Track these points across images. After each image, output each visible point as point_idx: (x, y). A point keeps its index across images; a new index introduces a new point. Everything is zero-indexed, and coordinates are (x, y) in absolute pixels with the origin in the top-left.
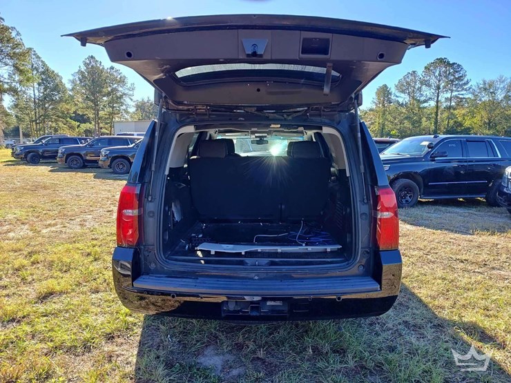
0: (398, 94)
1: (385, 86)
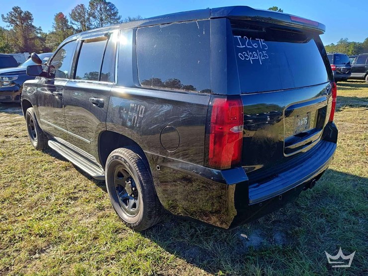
0: (73, 22)
1: (61, 14)
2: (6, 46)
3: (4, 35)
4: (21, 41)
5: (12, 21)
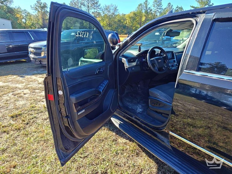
2: (33, 25)
3: (31, 18)
4: (41, 21)
5: (36, 9)
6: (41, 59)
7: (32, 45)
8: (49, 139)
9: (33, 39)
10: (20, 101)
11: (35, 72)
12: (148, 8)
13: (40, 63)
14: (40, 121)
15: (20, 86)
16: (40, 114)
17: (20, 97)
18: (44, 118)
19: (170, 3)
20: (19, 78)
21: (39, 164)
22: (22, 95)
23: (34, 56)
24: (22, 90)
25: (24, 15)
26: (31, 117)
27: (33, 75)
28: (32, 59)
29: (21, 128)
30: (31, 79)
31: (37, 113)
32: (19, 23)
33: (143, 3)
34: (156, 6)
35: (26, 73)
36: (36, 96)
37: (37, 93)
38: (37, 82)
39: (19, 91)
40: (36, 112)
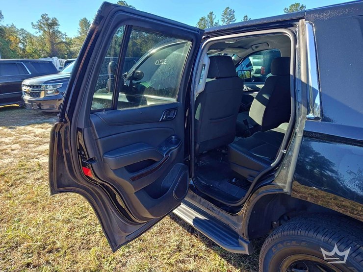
1: (85, 19)
2: (35, 52)
3: (33, 41)
4: (48, 45)
5: (40, 28)
6: (40, 102)
7: (27, 82)
8: (39, 200)
9: (30, 73)
10: (5, 160)
11: (32, 121)
12: (214, 23)
13: (38, 107)
14: (30, 182)
15: (7, 140)
16: (32, 174)
17: (5, 154)
18: (36, 178)
19: (246, 16)
20: (6, 130)
21: (21, 228)
22: (9, 151)
23: (30, 97)
24: (10, 146)
25: (21, 38)
26: (18, 177)
27: (29, 125)
28: (26, 102)
29: (3, 191)
30: (25, 130)
31: (27, 173)
32: (12, 49)
33: (207, 16)
34: (226, 20)
35: (17, 123)
36: (29, 152)
37: (31, 148)
38: (33, 134)
39: (5, 147)
40: (26, 171)
